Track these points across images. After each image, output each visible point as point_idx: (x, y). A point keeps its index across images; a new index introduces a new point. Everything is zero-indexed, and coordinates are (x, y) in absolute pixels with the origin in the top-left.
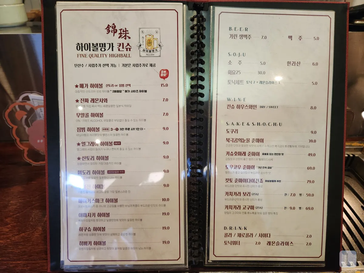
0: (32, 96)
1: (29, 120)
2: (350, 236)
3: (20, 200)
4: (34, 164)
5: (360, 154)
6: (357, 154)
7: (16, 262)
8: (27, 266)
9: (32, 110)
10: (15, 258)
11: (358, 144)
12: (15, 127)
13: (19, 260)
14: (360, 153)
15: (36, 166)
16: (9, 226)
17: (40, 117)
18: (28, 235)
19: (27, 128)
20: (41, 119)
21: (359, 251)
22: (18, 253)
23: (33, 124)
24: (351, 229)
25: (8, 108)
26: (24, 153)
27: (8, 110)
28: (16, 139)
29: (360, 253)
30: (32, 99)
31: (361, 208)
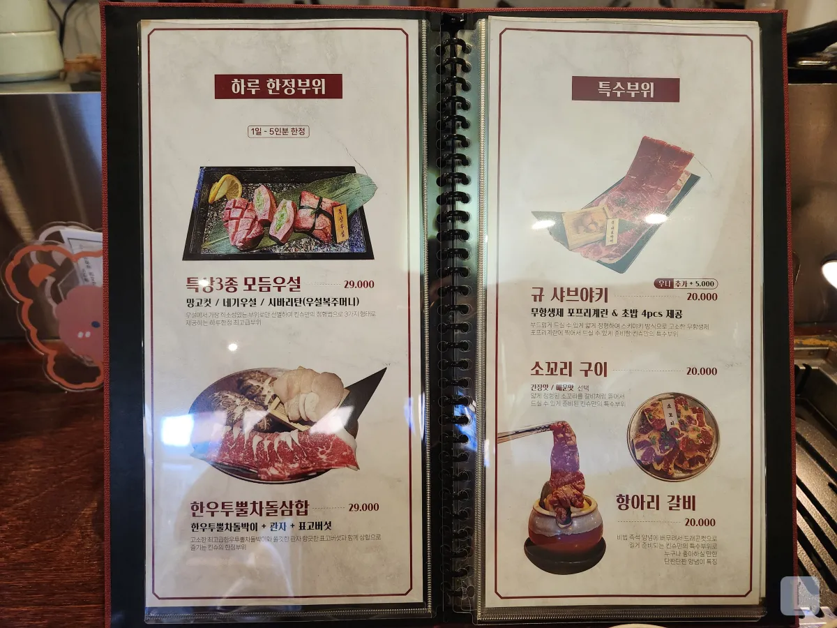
0: (68, 232)
1: (59, 285)
2: (804, 552)
3: (34, 468)
4: (69, 387)
5: (824, 365)
6: (817, 364)
7: (17, 607)
8: (43, 618)
9: (68, 264)
10: (14, 599)
11: (818, 342)
12: (28, 302)
13: (24, 604)
14: (823, 362)
15: (73, 393)
16: (6, 526)
17: (86, 280)
18: (48, 547)
19: (54, 305)
20: (86, 283)
21: (826, 585)
22: (23, 587)
23: (68, 295)
24: (806, 535)
25: (12, 259)
26: (47, 362)
27: (12, 262)
28: (29, 332)
29: (828, 590)
30: (69, 239)
31: (828, 487)
